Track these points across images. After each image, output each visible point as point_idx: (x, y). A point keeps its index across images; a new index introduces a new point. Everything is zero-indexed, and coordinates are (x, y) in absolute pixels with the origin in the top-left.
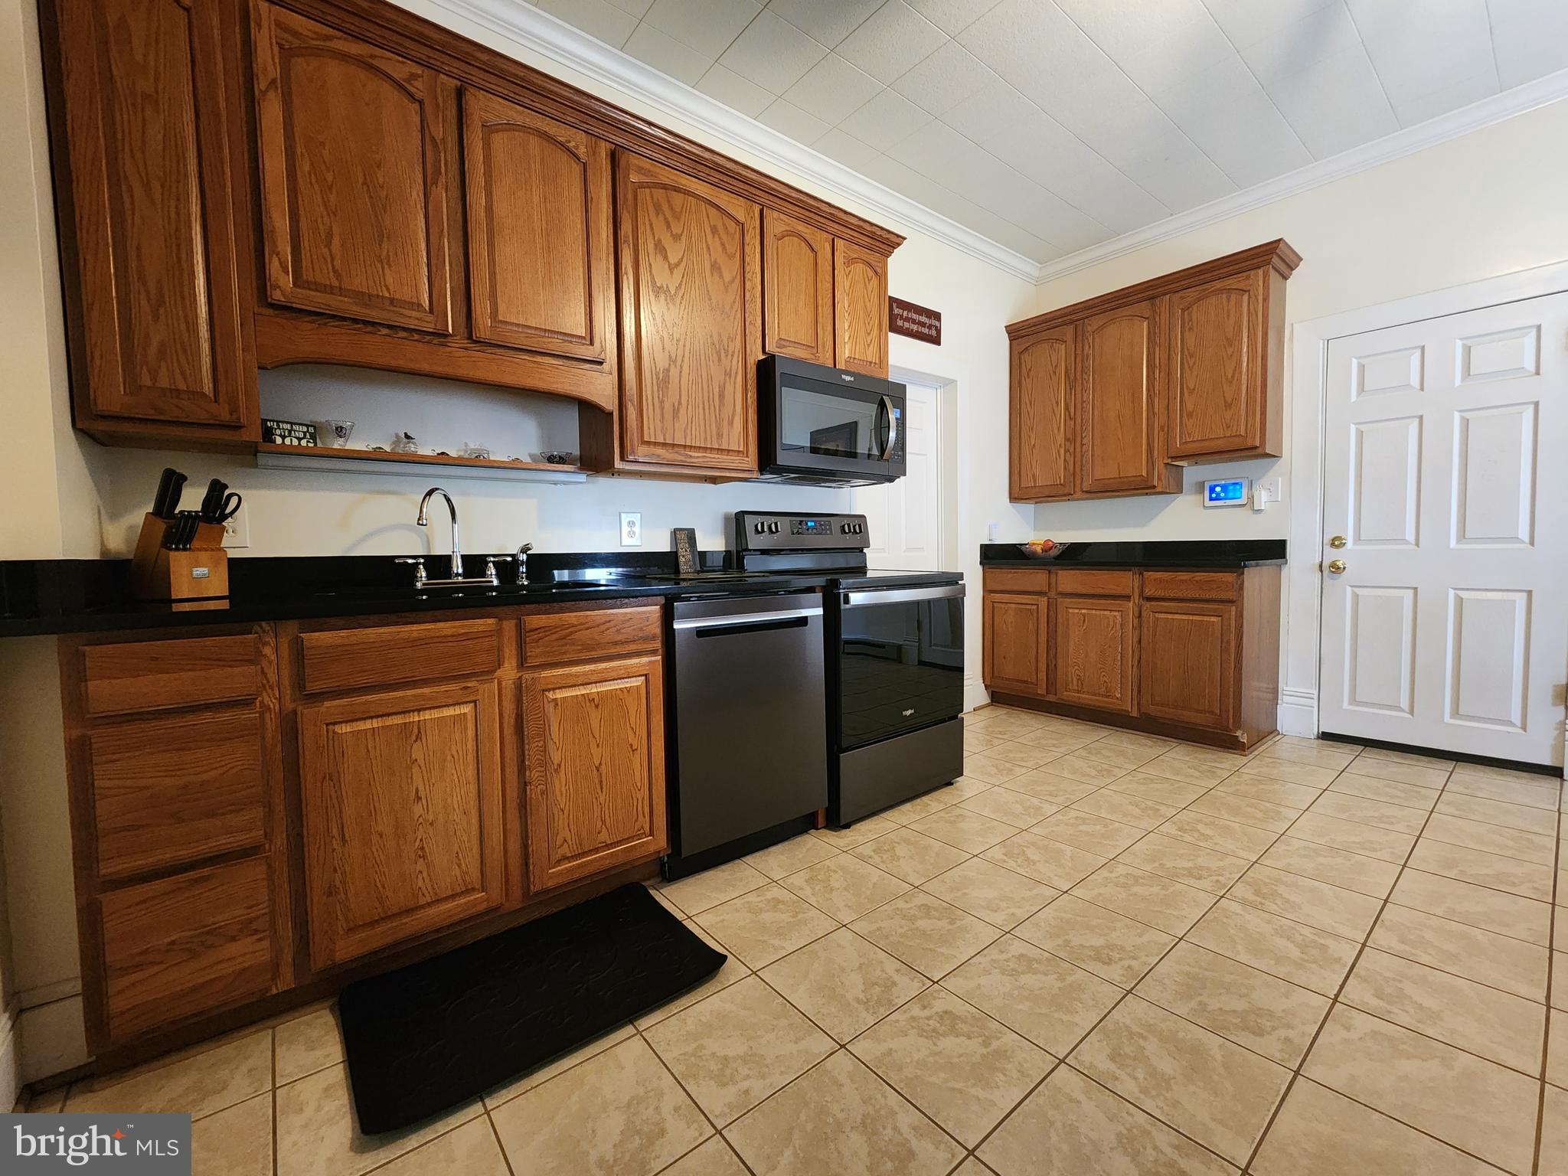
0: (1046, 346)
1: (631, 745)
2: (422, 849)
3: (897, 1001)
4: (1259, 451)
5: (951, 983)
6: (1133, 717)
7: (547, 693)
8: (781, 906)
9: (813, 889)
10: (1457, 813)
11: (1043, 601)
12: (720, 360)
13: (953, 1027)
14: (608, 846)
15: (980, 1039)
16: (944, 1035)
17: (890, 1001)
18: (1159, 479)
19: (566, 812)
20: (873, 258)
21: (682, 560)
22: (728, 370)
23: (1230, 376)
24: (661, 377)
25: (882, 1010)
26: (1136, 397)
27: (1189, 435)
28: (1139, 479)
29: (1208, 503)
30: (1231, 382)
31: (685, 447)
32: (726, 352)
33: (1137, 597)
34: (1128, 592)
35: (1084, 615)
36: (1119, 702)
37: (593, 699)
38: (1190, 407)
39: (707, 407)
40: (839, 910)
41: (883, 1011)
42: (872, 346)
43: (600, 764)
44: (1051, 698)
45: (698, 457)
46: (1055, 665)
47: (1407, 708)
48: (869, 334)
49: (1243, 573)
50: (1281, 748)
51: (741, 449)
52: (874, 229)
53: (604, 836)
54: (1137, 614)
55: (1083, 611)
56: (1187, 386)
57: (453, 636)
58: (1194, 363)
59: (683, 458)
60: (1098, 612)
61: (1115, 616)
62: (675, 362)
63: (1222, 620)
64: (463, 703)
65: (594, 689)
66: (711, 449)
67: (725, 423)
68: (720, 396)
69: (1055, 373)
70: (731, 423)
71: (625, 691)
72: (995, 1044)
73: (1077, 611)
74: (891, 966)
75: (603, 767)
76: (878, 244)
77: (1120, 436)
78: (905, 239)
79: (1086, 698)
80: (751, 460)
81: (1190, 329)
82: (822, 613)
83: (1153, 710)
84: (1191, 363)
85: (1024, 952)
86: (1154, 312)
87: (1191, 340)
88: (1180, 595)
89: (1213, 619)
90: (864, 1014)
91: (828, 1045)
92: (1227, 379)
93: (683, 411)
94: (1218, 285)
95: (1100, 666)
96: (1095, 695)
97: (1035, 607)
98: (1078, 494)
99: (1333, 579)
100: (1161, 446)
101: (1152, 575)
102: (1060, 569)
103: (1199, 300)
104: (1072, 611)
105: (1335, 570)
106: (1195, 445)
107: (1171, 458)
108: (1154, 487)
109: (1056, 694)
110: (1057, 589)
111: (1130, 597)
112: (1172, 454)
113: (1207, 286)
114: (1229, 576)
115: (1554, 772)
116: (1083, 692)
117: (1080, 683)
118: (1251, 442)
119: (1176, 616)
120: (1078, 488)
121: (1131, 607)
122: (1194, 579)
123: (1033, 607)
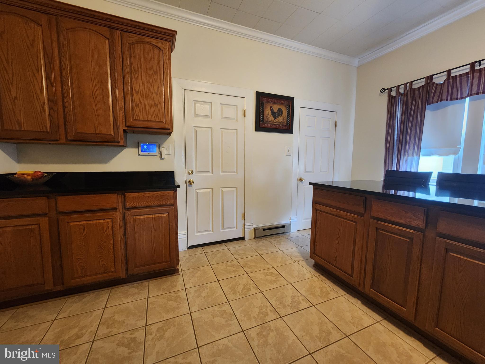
4: (169, 131)
11: (44, 222)
18: (121, 138)
23: (156, 91)
27: (138, 116)
28: (108, 136)
29: (141, 153)
33: (121, 208)
34: (115, 206)
35: (83, 225)
36: (114, 273)
38: (136, 101)
46: (61, 266)
47: (212, 230)
49: (176, 191)
50: (181, 265)
54: (122, 218)
55: (83, 223)
58: (138, 77)
60: (95, 222)
63: (169, 214)
69: (32, 45)
73: (78, 223)
79: (90, 279)
81: (135, 57)
84: (136, 77)
86: (112, 37)
88: (147, 204)
89: (165, 215)
92: (155, 92)
94: (148, 39)
95: (99, 256)
96: (96, 275)
97: (38, 226)
98: (63, 141)
99: (190, 187)
100: (121, 118)
101: (129, 195)
102: (58, 196)
103: (137, 43)
104: (71, 224)
105: (190, 183)
106: (141, 123)
107: (128, 127)
108: (119, 142)
109: (63, 284)
110: (56, 210)
111: (116, 209)
112: (129, 124)
113: (141, 37)
114: (171, 193)
115: (243, 238)
116: (87, 276)
117: (83, 271)
118: (167, 126)
119: (146, 216)
120: (63, 136)
121: (118, 215)
122: (154, 195)
123: (33, 227)
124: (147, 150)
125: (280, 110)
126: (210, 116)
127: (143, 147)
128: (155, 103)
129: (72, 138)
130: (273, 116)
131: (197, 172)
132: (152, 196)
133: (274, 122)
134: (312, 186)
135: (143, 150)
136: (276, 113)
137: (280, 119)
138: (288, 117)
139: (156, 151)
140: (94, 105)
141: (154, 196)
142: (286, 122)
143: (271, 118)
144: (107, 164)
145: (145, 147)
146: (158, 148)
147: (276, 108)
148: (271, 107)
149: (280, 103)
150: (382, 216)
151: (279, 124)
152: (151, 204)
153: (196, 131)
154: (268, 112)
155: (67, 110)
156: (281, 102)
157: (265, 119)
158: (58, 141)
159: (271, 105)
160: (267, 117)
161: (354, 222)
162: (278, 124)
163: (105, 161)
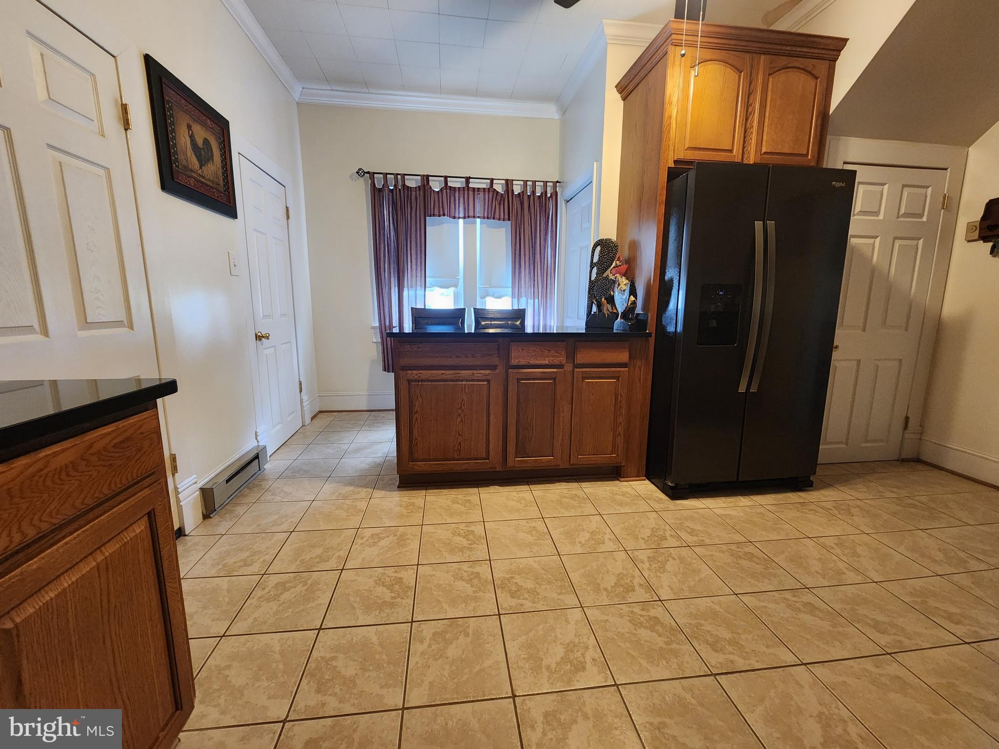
122: (92, 451)
125: (207, 145)
132: (82, 459)
136: (202, 151)
137: (210, 171)
138: (224, 170)
141: (92, 454)
142: (222, 184)
147: (199, 133)
148: (189, 127)
149: (204, 123)
150: (523, 362)
151: (211, 184)
152: (83, 503)
154: (184, 139)
156: (206, 120)
157: (182, 158)
159: (188, 118)
160: (185, 154)
161: (484, 381)
162: (208, 183)
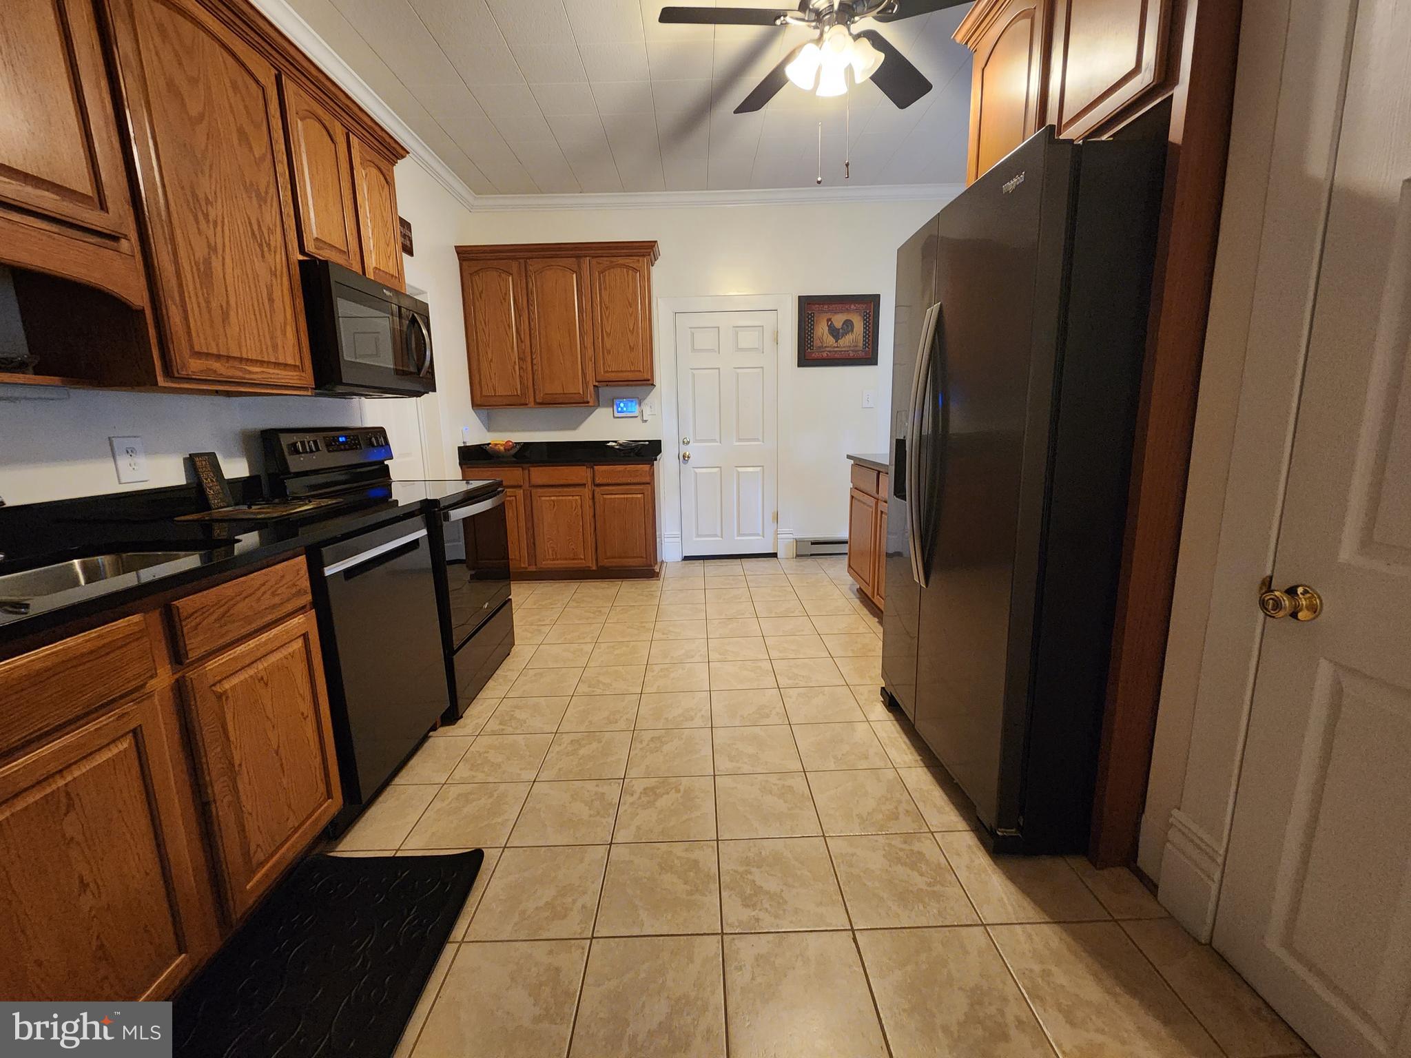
0: (495, 274)
1: (303, 714)
2: (101, 947)
3: (614, 801)
4: (650, 382)
5: (632, 773)
6: (593, 570)
7: (213, 688)
8: (471, 797)
9: (483, 772)
10: (756, 585)
11: (520, 494)
12: (263, 256)
13: (656, 794)
14: (296, 830)
15: (673, 791)
16: (655, 800)
17: (610, 804)
18: (591, 397)
19: (254, 814)
20: (383, 164)
21: (210, 492)
22: (273, 269)
23: (631, 327)
24: (202, 270)
25: (611, 811)
26: (571, 332)
27: (611, 366)
28: (577, 395)
29: (617, 414)
30: (633, 333)
31: (241, 359)
32: (269, 245)
33: (590, 483)
34: (584, 482)
35: (553, 501)
36: (583, 561)
37: (262, 678)
38: (608, 346)
39: (257, 313)
40: (520, 775)
41: (613, 812)
42: (391, 258)
43: (279, 746)
44: (533, 568)
45: (257, 373)
46: (534, 544)
47: (720, 535)
48: (388, 245)
49: (653, 465)
50: (667, 572)
51: (297, 364)
52: (384, 135)
53: (293, 822)
54: (591, 497)
55: (553, 498)
56: (606, 331)
57: (92, 652)
58: (609, 314)
59: (240, 374)
60: (563, 498)
61: (577, 500)
62: (215, 250)
63: (642, 496)
64: (118, 739)
65: (261, 666)
66: (269, 363)
67: (279, 333)
68: (269, 300)
69: (504, 299)
70: (284, 333)
71: (289, 657)
72: (682, 788)
73: (548, 498)
74: (591, 786)
75: (281, 748)
76: (385, 151)
77: (562, 362)
78: (408, 153)
79: (560, 564)
80: (308, 377)
81: (605, 289)
82: (426, 533)
83: (606, 563)
84: (607, 314)
85: (652, 736)
86: (579, 267)
87: (605, 295)
88: (617, 481)
89: (639, 496)
90: (604, 821)
91: (602, 851)
92: (630, 330)
93: (232, 314)
94: (621, 261)
95: (567, 538)
96: (566, 559)
97: (514, 498)
98: (532, 404)
99: (685, 463)
100: (590, 372)
101: (600, 469)
102: (532, 467)
103: (609, 268)
104: (543, 498)
105: (686, 458)
106: (613, 374)
107: (598, 382)
108: (588, 402)
109: (536, 565)
110: (530, 482)
111: (585, 485)
112: (598, 379)
113: (614, 259)
114: (646, 467)
115: (774, 555)
116: (557, 560)
117: (554, 553)
118: (646, 376)
119: (617, 496)
120: (532, 399)
121: (587, 492)
123: (512, 498)
124: (625, 409)
125: (848, 325)
126: (717, 350)
127: (618, 406)
128: (630, 346)
129: (541, 401)
130: (833, 336)
131: (696, 441)
133: (835, 347)
134: (852, 462)
135: (620, 409)
136: (841, 330)
137: (846, 341)
138: (866, 333)
139: (635, 409)
140: (561, 358)
142: (861, 344)
143: (830, 340)
144: (577, 431)
145: (622, 405)
146: (638, 406)
147: (839, 320)
148: (829, 320)
149: (847, 309)
151: (847, 349)
152: (622, 481)
153: (694, 375)
154: (822, 330)
155: (535, 367)
156: (850, 307)
157: (817, 343)
158: (527, 404)
159: (828, 315)
160: (821, 339)
162: (844, 349)
163: (574, 426)
